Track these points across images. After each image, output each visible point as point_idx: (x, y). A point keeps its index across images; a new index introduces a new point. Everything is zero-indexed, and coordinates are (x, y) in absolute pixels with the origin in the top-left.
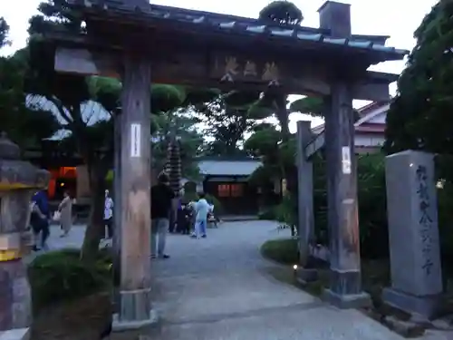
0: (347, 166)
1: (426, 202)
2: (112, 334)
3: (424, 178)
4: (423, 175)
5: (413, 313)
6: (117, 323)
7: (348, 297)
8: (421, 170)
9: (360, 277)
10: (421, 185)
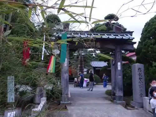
0: (119, 68)
1: (141, 78)
2: (61, 105)
3: (140, 71)
4: (140, 70)
5: (135, 106)
6: (61, 102)
7: (118, 102)
8: (139, 69)
9: (123, 97)
10: (139, 73)
